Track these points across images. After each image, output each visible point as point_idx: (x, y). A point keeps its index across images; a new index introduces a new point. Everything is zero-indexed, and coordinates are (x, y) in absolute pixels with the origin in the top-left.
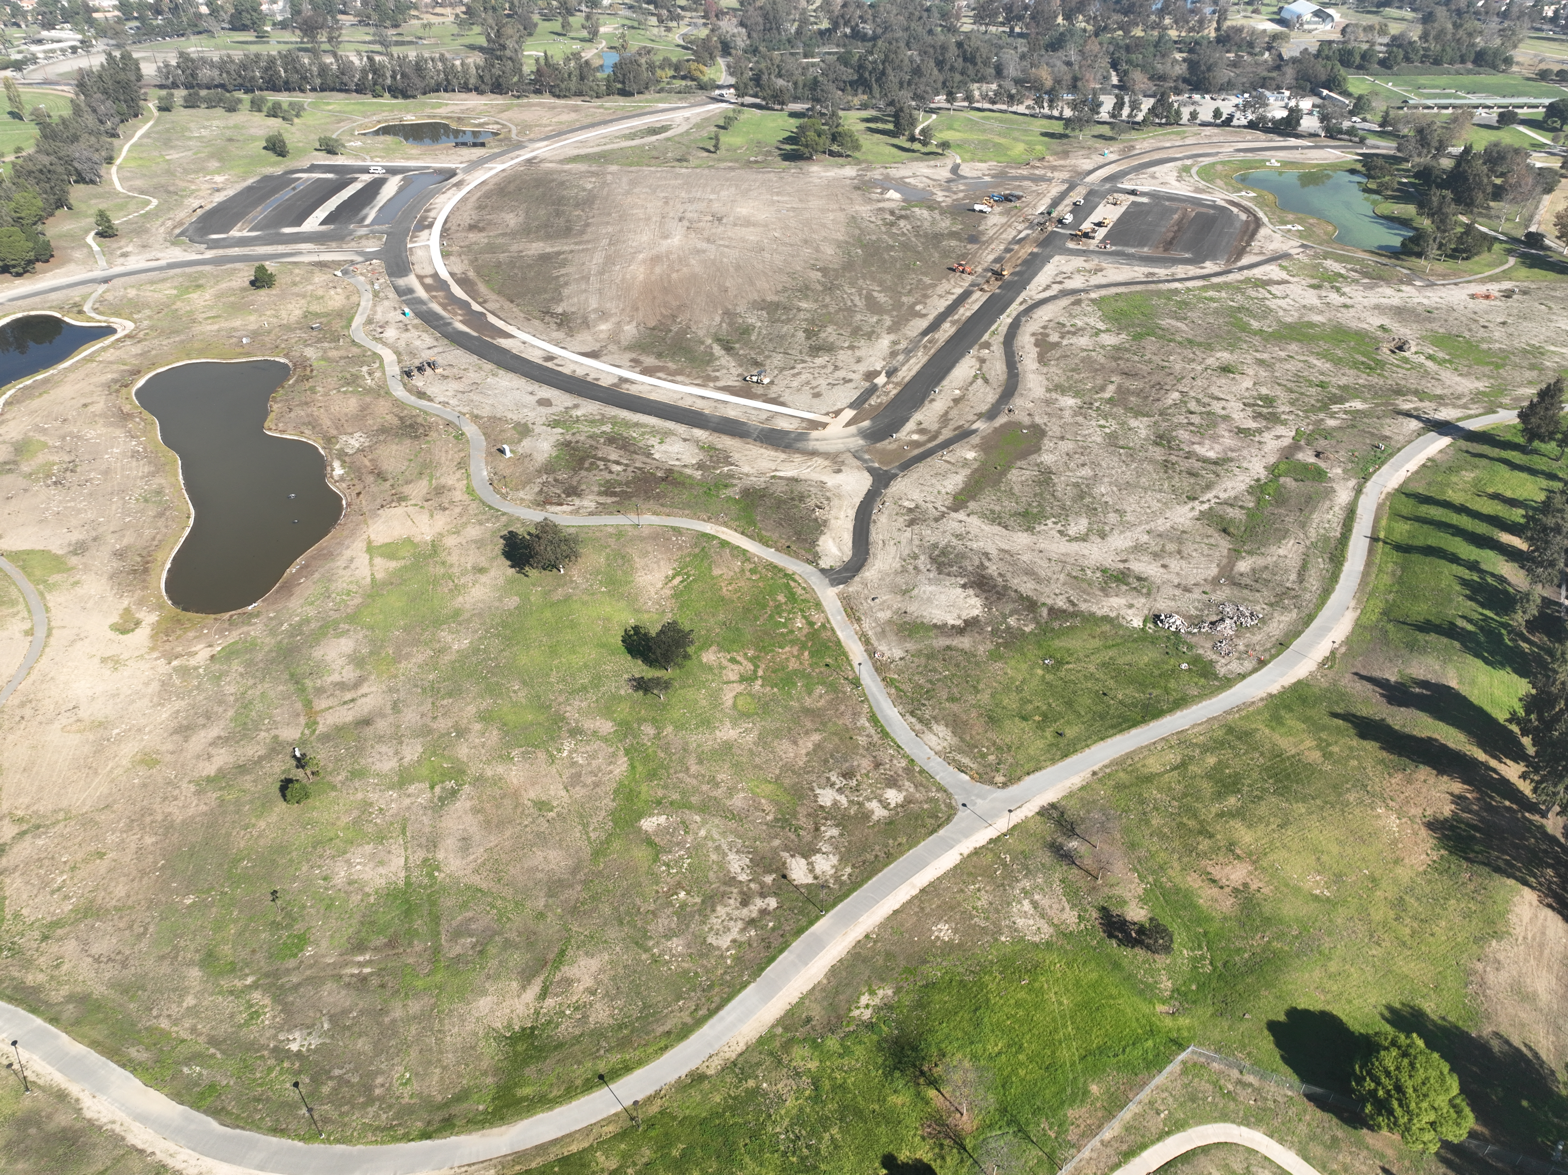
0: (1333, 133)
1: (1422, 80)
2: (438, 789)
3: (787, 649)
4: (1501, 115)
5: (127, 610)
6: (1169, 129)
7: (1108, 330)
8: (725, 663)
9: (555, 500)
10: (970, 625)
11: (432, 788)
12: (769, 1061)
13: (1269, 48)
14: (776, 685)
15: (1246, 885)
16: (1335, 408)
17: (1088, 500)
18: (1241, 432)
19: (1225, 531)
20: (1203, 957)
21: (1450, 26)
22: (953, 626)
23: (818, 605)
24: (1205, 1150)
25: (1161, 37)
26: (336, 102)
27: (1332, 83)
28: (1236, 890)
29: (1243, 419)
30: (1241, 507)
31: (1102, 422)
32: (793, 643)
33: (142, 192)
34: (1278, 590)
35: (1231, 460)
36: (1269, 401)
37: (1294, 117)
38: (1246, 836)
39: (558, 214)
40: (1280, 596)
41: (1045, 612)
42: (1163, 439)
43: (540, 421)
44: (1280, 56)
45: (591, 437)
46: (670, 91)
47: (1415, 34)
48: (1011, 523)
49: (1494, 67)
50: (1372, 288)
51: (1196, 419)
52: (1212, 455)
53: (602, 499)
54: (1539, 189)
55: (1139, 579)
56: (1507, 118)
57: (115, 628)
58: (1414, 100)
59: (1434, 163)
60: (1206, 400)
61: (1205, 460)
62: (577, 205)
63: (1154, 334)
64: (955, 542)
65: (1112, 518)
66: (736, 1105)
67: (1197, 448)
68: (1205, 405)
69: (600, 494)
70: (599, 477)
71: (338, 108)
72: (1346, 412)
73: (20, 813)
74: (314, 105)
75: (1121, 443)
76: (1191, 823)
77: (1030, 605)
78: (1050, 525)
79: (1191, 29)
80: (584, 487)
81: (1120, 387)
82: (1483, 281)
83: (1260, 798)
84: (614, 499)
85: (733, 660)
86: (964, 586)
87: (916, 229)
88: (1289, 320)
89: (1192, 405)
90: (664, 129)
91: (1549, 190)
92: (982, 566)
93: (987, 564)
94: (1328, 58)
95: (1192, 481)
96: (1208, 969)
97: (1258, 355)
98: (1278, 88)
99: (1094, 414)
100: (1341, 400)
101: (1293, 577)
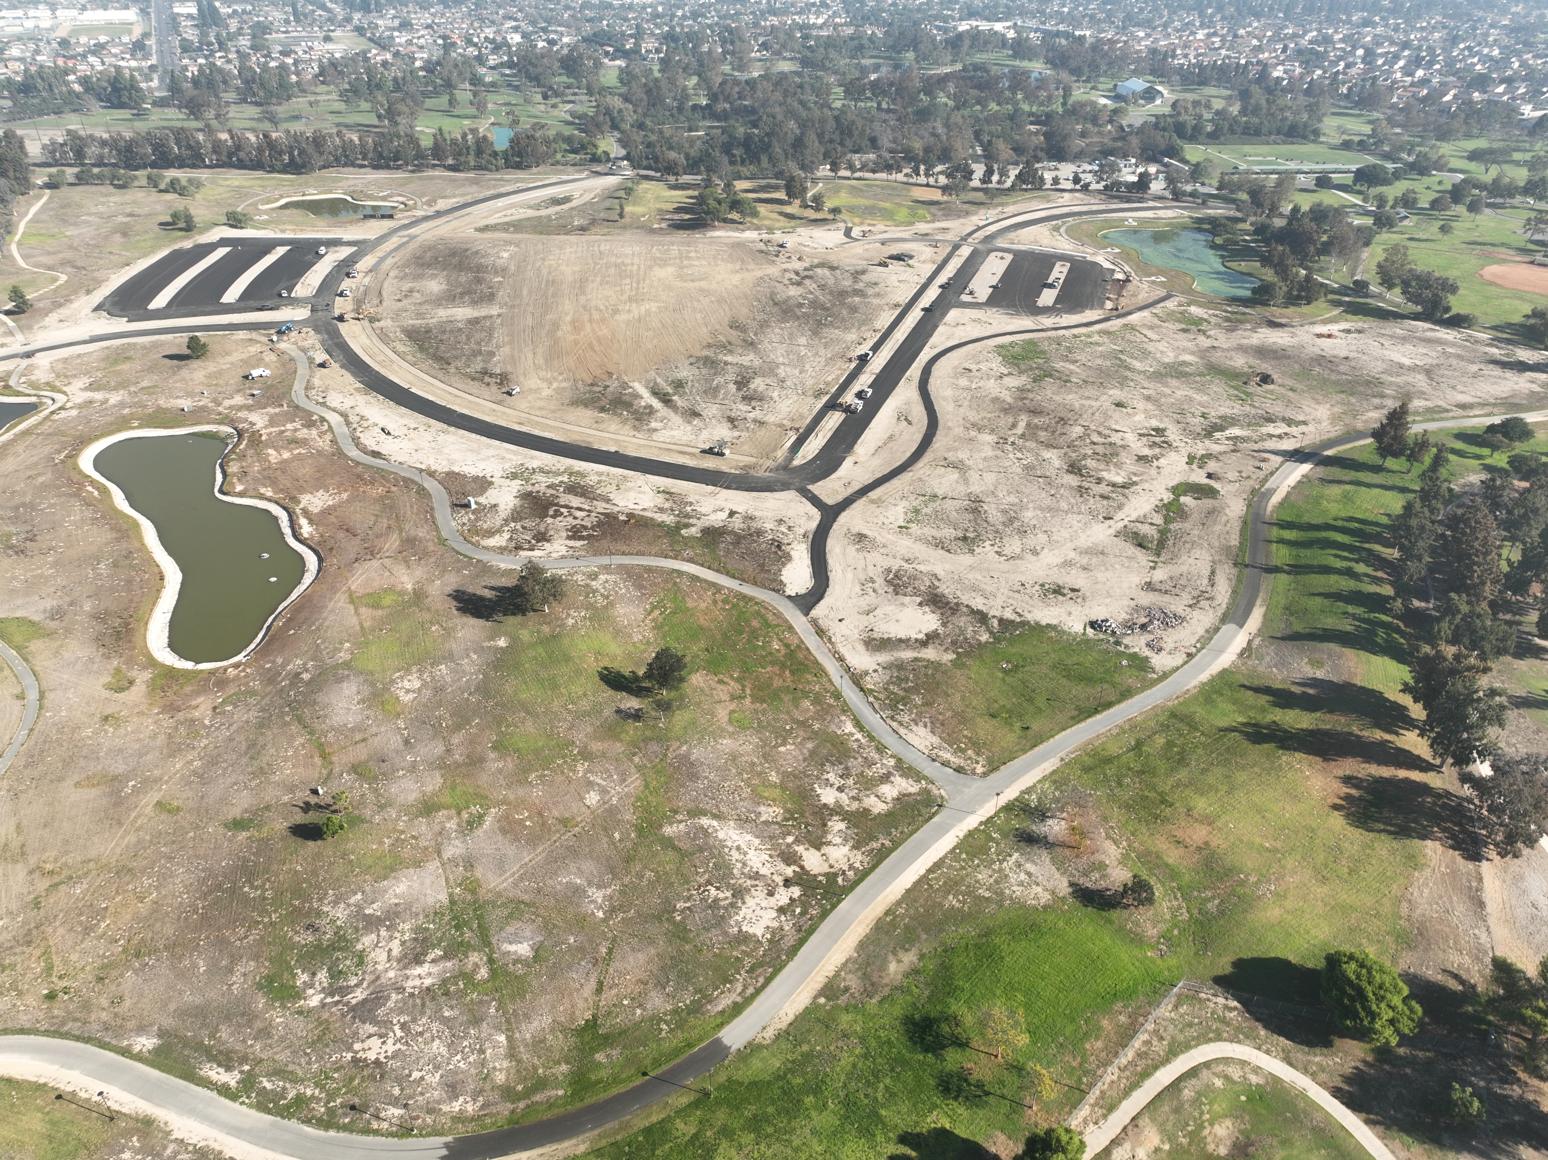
0: (1177, 196)
1: (1247, 149)
2: (465, 815)
3: (769, 669)
4: (1318, 179)
5: (118, 671)
6: (1036, 194)
7: (1010, 374)
8: (713, 684)
9: (527, 546)
10: (931, 638)
11: (459, 813)
12: (818, 1027)
13: (1111, 121)
14: (764, 701)
15: (1206, 843)
16: (1218, 435)
17: (1016, 524)
18: (1141, 458)
19: (1140, 545)
20: (1180, 908)
21: (1264, 102)
22: (917, 640)
23: (791, 628)
24: (1207, 1065)
25: (1016, 111)
26: (236, 178)
27: (1173, 152)
28: (1199, 849)
29: (1140, 447)
30: (1152, 524)
31: (1019, 455)
32: (773, 664)
33: (50, 268)
34: (1195, 593)
35: (1135, 483)
36: (1159, 431)
37: (1143, 182)
38: (1201, 804)
39: (479, 281)
40: (1197, 599)
41: (995, 623)
42: (1074, 468)
43: (498, 474)
44: (1122, 128)
45: (548, 487)
46: (566, 164)
47: (1235, 109)
48: (953, 547)
49: (1304, 137)
50: (1233, 331)
51: (1100, 449)
52: (1119, 480)
53: (572, 543)
54: (1360, 244)
55: (1073, 590)
56: (1323, 182)
57: (109, 687)
58: (1243, 167)
59: (1268, 221)
60: (1107, 432)
61: (1114, 485)
62: (496, 273)
63: (1051, 376)
64: (906, 566)
65: (1042, 538)
66: (797, 1066)
67: (1105, 474)
68: (1106, 437)
69: (569, 538)
70: (563, 523)
71: (236, 183)
72: (1228, 439)
73: (49, 867)
74: (213, 182)
75: (1039, 473)
76: (1152, 795)
77: (982, 617)
78: (988, 548)
79: (1041, 104)
80: (552, 533)
81: (1028, 425)
82: (1325, 322)
83: (1207, 770)
84: (582, 543)
85: (720, 682)
86: (920, 604)
87: (822, 287)
88: (1167, 360)
89: (1095, 438)
90: (567, 200)
91: (1367, 244)
92: (933, 587)
93: (936, 583)
94: (1164, 129)
95: (1105, 502)
96: (1186, 916)
97: (1145, 392)
98: (1125, 156)
99: (1010, 448)
100: (1222, 429)
101: (1205, 582)
